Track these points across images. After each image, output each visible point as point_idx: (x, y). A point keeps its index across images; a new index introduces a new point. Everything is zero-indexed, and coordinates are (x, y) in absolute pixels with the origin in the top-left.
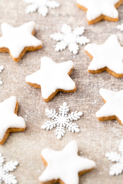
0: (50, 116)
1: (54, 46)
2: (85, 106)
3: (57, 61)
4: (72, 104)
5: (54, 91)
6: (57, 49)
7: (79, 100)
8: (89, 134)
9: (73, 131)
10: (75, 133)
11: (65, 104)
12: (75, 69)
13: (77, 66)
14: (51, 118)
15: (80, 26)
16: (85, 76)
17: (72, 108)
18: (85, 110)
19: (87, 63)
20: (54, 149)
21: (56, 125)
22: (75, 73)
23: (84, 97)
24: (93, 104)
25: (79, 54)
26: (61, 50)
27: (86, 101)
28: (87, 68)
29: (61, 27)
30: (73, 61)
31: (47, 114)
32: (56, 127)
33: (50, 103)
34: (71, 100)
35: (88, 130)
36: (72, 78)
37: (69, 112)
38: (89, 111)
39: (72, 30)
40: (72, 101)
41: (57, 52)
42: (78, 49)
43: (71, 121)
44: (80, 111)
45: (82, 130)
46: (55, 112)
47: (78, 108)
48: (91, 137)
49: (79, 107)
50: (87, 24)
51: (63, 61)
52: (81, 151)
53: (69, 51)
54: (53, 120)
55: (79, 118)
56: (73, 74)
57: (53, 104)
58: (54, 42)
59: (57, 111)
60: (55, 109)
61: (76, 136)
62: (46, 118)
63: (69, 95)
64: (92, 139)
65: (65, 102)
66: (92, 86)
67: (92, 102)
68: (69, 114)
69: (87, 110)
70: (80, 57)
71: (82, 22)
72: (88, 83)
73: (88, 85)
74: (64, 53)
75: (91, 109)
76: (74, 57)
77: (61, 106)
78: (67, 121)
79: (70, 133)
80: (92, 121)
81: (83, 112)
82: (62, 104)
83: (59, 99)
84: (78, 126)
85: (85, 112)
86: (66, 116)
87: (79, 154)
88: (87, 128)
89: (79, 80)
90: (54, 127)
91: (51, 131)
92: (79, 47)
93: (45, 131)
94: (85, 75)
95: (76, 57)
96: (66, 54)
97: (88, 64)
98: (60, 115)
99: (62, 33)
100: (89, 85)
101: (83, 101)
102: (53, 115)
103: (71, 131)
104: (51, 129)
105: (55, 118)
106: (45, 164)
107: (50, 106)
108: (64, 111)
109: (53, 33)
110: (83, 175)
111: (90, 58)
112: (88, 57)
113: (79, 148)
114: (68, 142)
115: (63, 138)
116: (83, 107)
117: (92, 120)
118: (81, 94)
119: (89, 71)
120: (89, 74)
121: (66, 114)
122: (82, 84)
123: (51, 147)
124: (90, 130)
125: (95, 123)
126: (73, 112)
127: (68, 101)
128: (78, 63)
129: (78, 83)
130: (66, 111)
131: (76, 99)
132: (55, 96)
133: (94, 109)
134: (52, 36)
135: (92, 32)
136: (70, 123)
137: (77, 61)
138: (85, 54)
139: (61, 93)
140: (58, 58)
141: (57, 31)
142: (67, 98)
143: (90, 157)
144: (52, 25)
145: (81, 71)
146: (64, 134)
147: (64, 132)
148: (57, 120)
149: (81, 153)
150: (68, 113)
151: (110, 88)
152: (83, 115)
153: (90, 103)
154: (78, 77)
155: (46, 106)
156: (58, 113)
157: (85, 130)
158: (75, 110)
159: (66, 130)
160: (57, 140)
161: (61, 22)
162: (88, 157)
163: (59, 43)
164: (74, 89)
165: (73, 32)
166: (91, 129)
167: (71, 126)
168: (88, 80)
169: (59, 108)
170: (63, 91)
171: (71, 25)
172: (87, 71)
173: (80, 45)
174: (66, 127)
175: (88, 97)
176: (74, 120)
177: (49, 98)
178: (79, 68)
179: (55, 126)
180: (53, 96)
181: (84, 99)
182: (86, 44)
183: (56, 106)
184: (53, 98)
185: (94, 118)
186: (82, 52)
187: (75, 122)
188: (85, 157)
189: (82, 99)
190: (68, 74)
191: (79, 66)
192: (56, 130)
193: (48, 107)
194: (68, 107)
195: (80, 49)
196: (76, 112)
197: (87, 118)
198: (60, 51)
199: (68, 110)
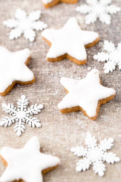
0: (8, 111)
1: (8, 34)
2: (45, 98)
3: (12, 50)
4: (31, 97)
5: (11, 83)
6: (11, 37)
7: (39, 91)
8: (51, 128)
9: (33, 126)
10: (37, 128)
11: (23, 97)
12: (33, 57)
13: (34, 55)
14: (9, 113)
15: (35, 10)
16: (44, 65)
17: (32, 101)
18: (45, 102)
19: (45, 50)
20: (14, 148)
21: (15, 120)
22: (33, 62)
23: (44, 88)
24: (54, 95)
25: (36, 42)
26: (16, 37)
27: (46, 93)
28: (46, 57)
29: (15, 12)
30: (30, 49)
31: (4, 110)
32: (15, 122)
33: (7, 97)
34: (30, 92)
35: (50, 124)
36: (29, 68)
37: (29, 105)
38: (51, 103)
39: (27, 15)
40: (31, 94)
41: (11, 40)
42: (35, 35)
43: (31, 115)
44: (40, 103)
45: (44, 124)
46: (12, 106)
47: (38, 101)
48: (54, 131)
49: (39, 99)
50: (44, 7)
51: (18, 50)
52: (44, 147)
53: (25, 38)
54: (11, 115)
55: (40, 111)
56: (30, 63)
57: (10, 97)
58: (8, 30)
59: (15, 105)
60: (13, 103)
61: (38, 131)
62: (3, 114)
63: (27, 87)
64: (55, 133)
65: (23, 94)
66: (52, 76)
67: (53, 93)
68: (29, 108)
69: (48, 102)
70: (38, 45)
71: (38, 6)
72: (48, 73)
73: (47, 74)
74: (20, 41)
75: (52, 100)
76: (31, 45)
77: (19, 100)
78: (27, 115)
79: (30, 128)
80: (54, 114)
81: (44, 105)
82: (20, 98)
83: (16, 92)
84: (38, 120)
85: (46, 104)
86: (25, 110)
87: (42, 150)
88: (49, 121)
89: (38, 70)
90: (12, 123)
91: (10, 128)
92: (36, 34)
93: (3, 128)
94: (43, 63)
95: (33, 44)
96: (22, 43)
97: (46, 52)
98: (18, 110)
99: (16, 19)
100: (49, 74)
101: (42, 92)
102: (11, 109)
103: (32, 126)
104: (9, 125)
105: (13, 113)
106: (5, 164)
107: (7, 101)
108: (22, 105)
109: (6, 19)
110: (46, 173)
111: (48, 45)
112: (46, 44)
113: (41, 145)
114: (29, 139)
115: (24, 134)
116: (43, 99)
117: (55, 112)
118: (40, 85)
119: (48, 59)
120: (48, 63)
121: (25, 108)
122: (41, 74)
123: (11, 145)
124: (53, 124)
125: (57, 115)
126: (33, 105)
127: (26, 94)
128: (36, 51)
129: (36, 74)
130: (25, 104)
131: (36, 90)
132: (13, 88)
133: (56, 101)
134: (5, 23)
135: (50, 16)
136: (30, 117)
137: (34, 49)
138: (43, 40)
139: (18, 86)
140: (13, 47)
141: (10, 18)
142: (25, 91)
143: (53, 153)
144: (5, 11)
145: (39, 60)
146: (24, 130)
147: (24, 128)
148: (15, 115)
149: (44, 149)
150: (27, 107)
151: (72, 77)
152: (44, 107)
153: (50, 94)
154: (37, 66)
155: (3, 100)
156: (17, 107)
157: (47, 124)
158: (35, 102)
159: (26, 126)
160: (17, 137)
161: (14, 7)
162: (51, 153)
163: (13, 31)
164: (33, 80)
165: (29, 17)
166: (54, 122)
167: (31, 120)
168: (47, 70)
169: (17, 101)
170: (20, 83)
171: (26, 10)
172: (46, 59)
173: (37, 32)
174: (26, 122)
175: (48, 88)
176: (35, 114)
177: (6, 91)
178: (37, 57)
179: (13, 121)
180: (10, 89)
181: (44, 91)
182: (43, 29)
183: (14, 100)
184: (10, 91)
185: (56, 110)
186: (39, 38)
187: (35, 116)
188: (48, 154)
189: (42, 91)
190: (25, 63)
191: (37, 54)
192: (16, 126)
193: (5, 102)
194: (26, 100)
195: (37, 36)
196: (36, 105)
197: (48, 111)
198: (15, 39)
199: (27, 103)
